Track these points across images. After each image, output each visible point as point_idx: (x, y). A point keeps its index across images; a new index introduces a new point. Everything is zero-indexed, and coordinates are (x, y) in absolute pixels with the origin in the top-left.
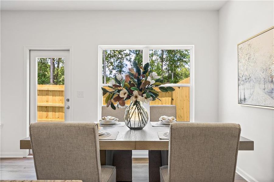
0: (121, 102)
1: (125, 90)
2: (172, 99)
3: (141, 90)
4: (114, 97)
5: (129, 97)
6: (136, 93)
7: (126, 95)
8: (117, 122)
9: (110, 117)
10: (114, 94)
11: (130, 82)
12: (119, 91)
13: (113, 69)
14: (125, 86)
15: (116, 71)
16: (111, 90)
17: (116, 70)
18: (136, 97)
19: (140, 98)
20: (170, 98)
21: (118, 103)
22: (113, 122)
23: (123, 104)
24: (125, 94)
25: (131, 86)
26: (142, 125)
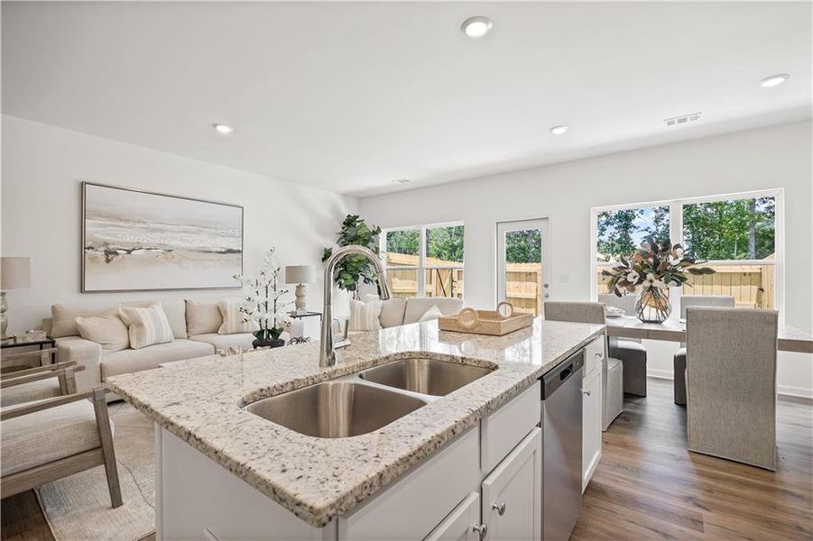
0: (629, 287)
1: (635, 273)
2: (761, 290)
3: (658, 273)
4: (620, 281)
5: (640, 282)
6: (650, 276)
7: (637, 279)
8: (623, 316)
9: (612, 308)
10: (619, 278)
11: (642, 262)
12: (626, 274)
13: (607, 223)
14: (635, 268)
15: (616, 228)
16: (614, 272)
17: (616, 225)
18: (651, 281)
19: (657, 283)
20: (753, 287)
21: (625, 288)
22: (617, 314)
23: (633, 290)
24: (634, 277)
25: (644, 268)
26: (662, 319)
